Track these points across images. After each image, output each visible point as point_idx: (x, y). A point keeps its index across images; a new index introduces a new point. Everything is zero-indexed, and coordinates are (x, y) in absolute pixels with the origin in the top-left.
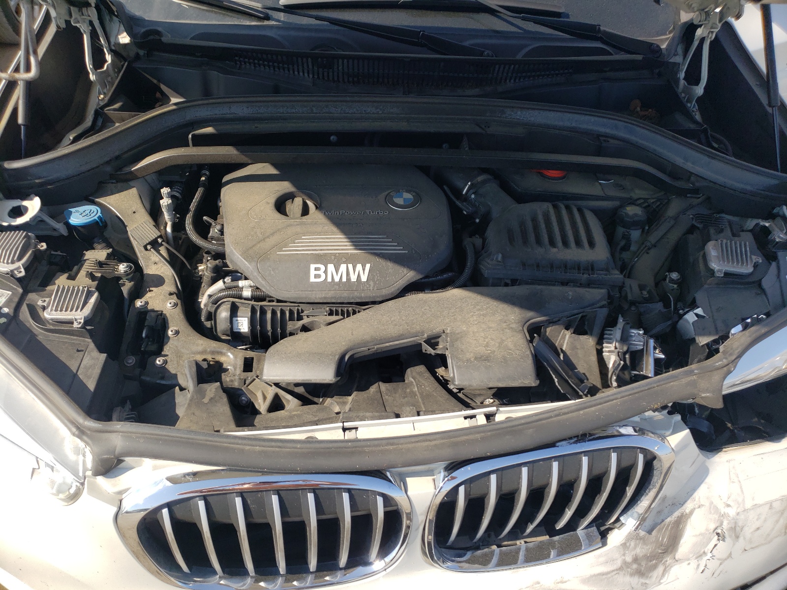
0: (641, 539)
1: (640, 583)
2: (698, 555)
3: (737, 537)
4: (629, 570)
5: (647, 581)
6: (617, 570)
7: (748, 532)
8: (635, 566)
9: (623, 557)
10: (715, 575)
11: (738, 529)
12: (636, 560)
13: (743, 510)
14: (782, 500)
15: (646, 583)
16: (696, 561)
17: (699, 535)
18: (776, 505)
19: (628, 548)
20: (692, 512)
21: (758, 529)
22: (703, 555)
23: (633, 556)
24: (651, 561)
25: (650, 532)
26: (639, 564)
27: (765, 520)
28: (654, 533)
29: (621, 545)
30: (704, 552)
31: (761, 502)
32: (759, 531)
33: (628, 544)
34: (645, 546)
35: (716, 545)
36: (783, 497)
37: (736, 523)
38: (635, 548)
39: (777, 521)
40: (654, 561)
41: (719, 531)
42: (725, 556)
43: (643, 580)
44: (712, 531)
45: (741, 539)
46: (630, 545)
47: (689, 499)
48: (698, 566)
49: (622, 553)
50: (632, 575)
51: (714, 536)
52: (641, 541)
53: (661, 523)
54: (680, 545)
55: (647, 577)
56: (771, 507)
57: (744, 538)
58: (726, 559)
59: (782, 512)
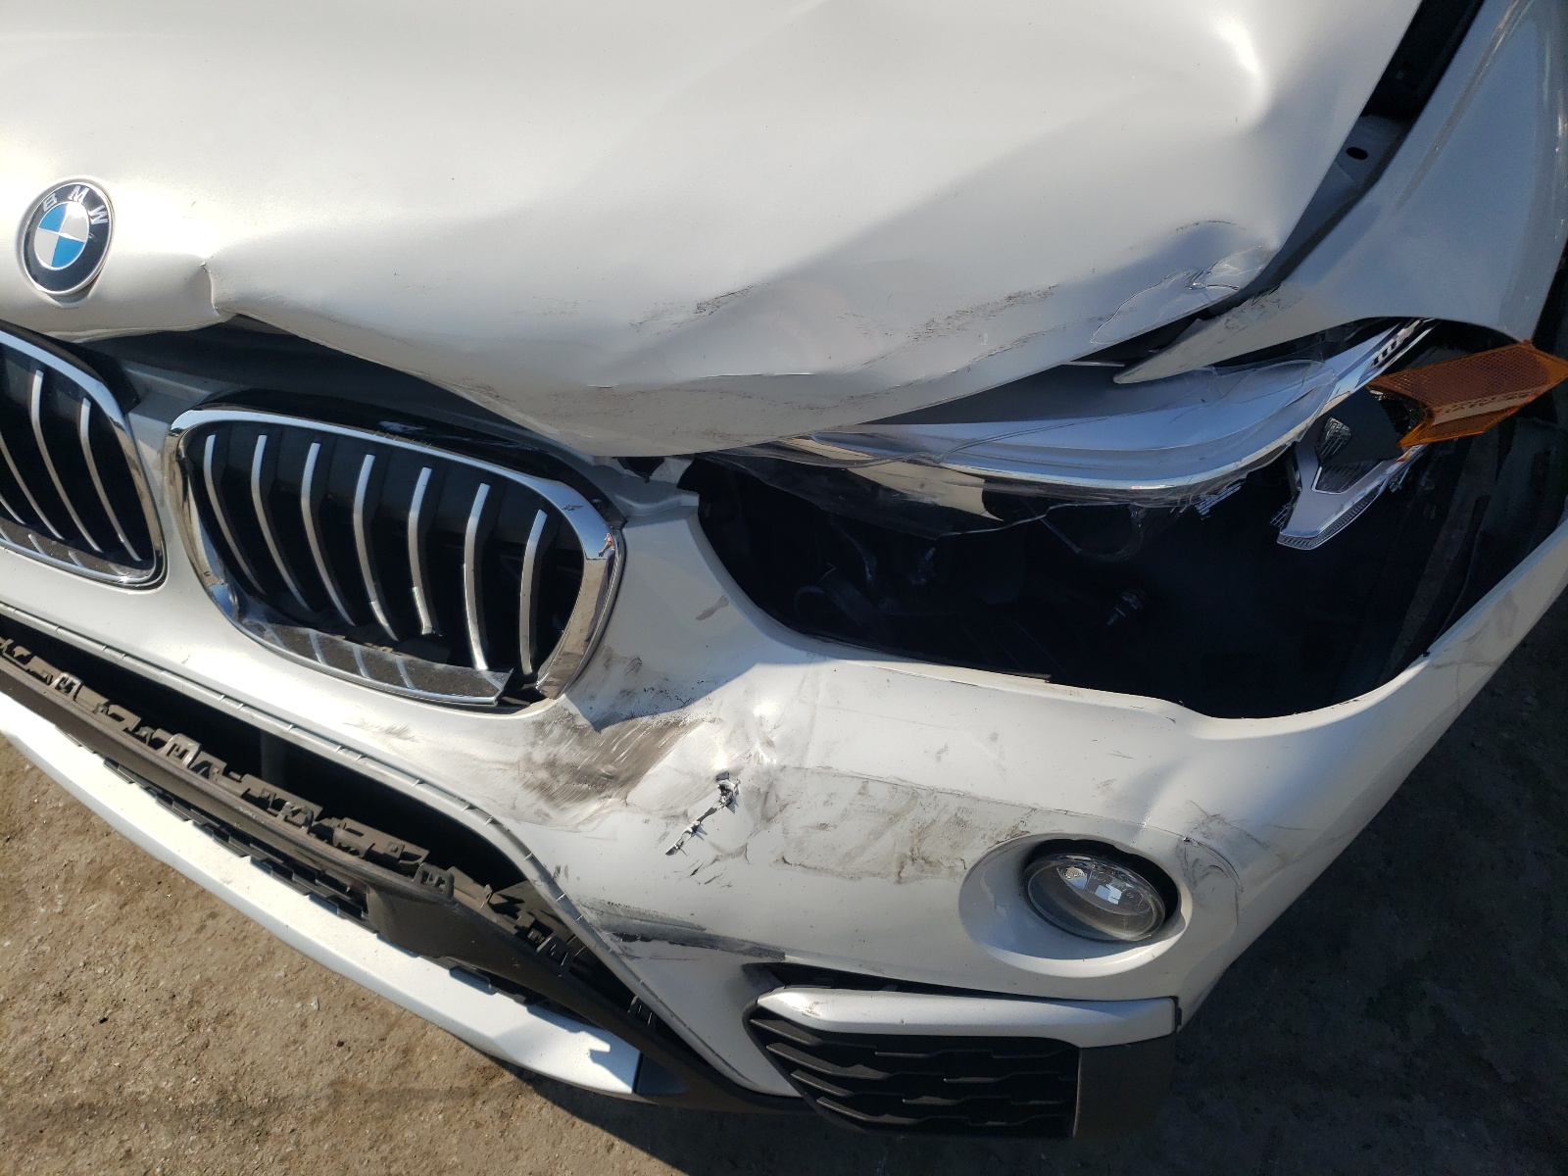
0: (575, 729)
1: (535, 808)
2: (672, 812)
3: (768, 819)
4: (529, 775)
5: (552, 813)
6: (506, 764)
7: (798, 819)
8: (543, 775)
9: (530, 749)
10: (700, 876)
11: (772, 801)
12: (551, 765)
13: (797, 765)
14: (895, 786)
15: (547, 815)
16: (664, 822)
17: (688, 774)
18: (879, 793)
19: (546, 736)
20: (693, 725)
21: (824, 826)
22: (681, 820)
23: (550, 755)
24: (579, 782)
25: (599, 725)
26: (554, 776)
27: (844, 816)
28: (607, 731)
29: (534, 723)
30: (685, 814)
31: (844, 769)
32: (823, 834)
33: (547, 728)
34: (578, 748)
35: (712, 811)
36: (899, 782)
37: (771, 786)
38: (559, 742)
39: (877, 835)
40: (586, 786)
41: (731, 785)
42: (732, 846)
43: (543, 806)
44: (713, 775)
45: (776, 828)
46: (551, 732)
47: (700, 698)
48: (665, 835)
49: (531, 739)
50: (528, 786)
51: (715, 790)
52: (575, 736)
53: (627, 719)
54: (644, 777)
55: (557, 806)
56: (863, 792)
57: (785, 832)
58: (732, 855)
59: (894, 818)
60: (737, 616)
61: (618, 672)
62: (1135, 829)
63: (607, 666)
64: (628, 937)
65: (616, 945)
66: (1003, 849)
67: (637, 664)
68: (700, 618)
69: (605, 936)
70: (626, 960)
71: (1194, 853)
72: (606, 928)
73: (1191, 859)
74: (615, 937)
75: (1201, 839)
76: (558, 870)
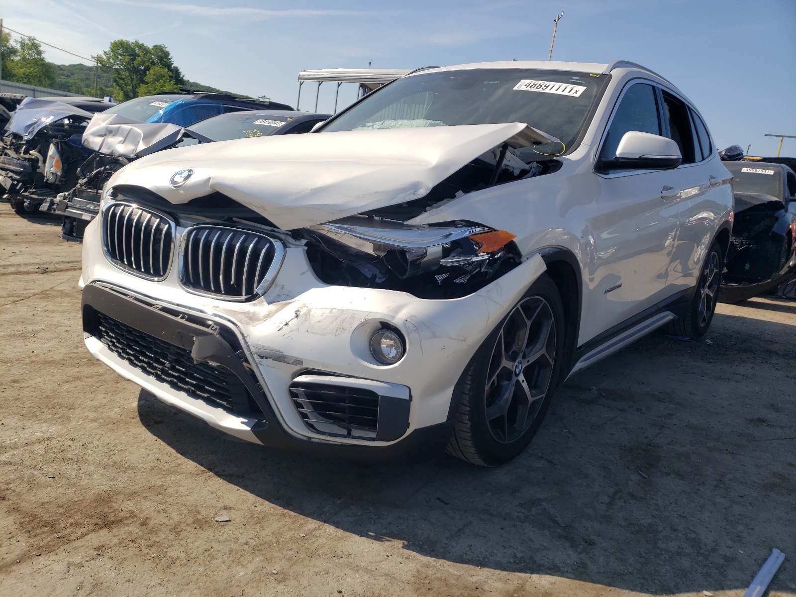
1: (246, 321)
3: (305, 321)
4: (247, 315)
5: (250, 323)
7: (313, 320)
8: (251, 315)
10: (285, 337)
11: (308, 317)
12: (254, 313)
13: (318, 307)
14: (339, 310)
16: (279, 323)
18: (335, 312)
20: (293, 302)
21: (320, 321)
22: (284, 322)
23: (254, 311)
25: (269, 304)
26: (254, 315)
27: (325, 318)
28: (271, 305)
29: (253, 304)
32: (319, 324)
33: (256, 305)
35: (292, 319)
37: (309, 312)
39: (332, 322)
41: (298, 313)
42: (295, 328)
43: (249, 321)
44: (295, 311)
45: (307, 323)
48: (279, 326)
50: (246, 317)
51: (294, 315)
53: (277, 302)
55: (252, 321)
56: (331, 312)
57: (309, 323)
58: (294, 330)
59: (337, 318)
60: (310, 275)
61: (278, 288)
62: (394, 317)
63: (275, 287)
64: (262, 357)
65: (257, 359)
66: (363, 324)
67: (283, 287)
68: (301, 274)
69: (255, 356)
70: (259, 366)
71: (408, 324)
72: (256, 353)
73: (407, 326)
74: (258, 357)
75: (410, 321)
76: (248, 335)
